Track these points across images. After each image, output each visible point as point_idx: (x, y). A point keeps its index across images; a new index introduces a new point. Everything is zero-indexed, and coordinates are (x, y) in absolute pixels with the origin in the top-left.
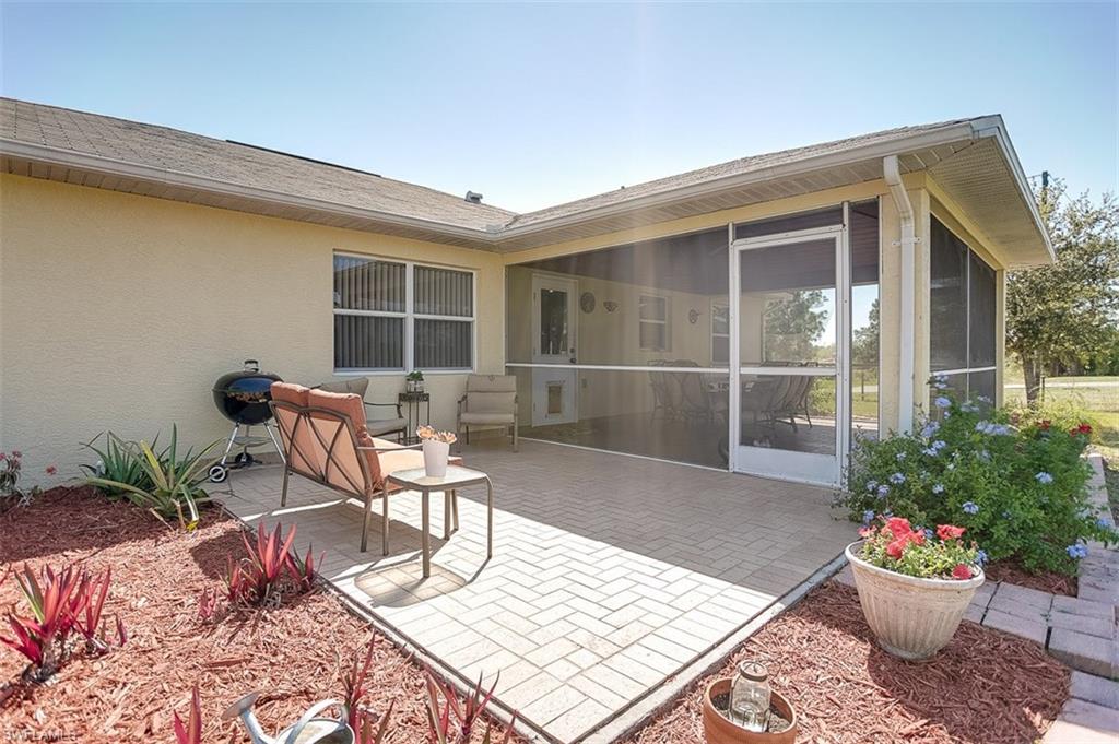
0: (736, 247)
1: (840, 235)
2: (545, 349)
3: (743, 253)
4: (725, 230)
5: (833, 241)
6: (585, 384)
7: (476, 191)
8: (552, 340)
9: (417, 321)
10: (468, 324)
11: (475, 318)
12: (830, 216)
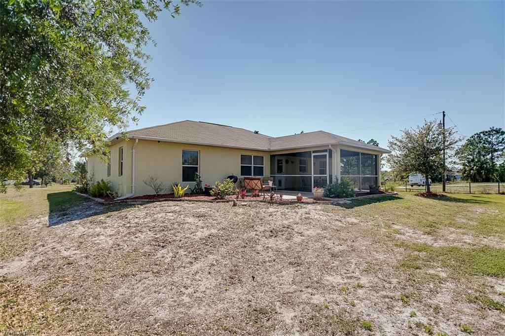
0: (313, 155)
1: (327, 154)
2: (278, 172)
3: (314, 156)
4: (311, 151)
5: (326, 155)
6: (286, 180)
7: (257, 131)
8: (280, 170)
9: (254, 167)
10: (263, 167)
11: (264, 166)
12: (326, 151)
